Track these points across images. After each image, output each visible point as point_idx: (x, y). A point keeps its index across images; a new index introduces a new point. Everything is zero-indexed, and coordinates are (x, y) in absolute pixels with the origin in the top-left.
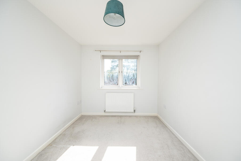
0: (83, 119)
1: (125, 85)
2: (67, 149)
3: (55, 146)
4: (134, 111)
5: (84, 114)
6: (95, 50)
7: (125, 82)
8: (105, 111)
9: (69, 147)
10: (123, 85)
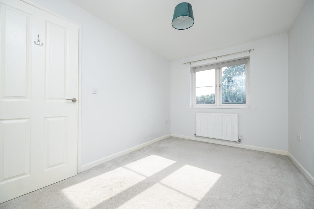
0: (170, 139)
1: (226, 103)
2: (149, 156)
3: (141, 151)
4: (239, 141)
5: (172, 135)
6: (184, 63)
7: (225, 99)
8: (195, 135)
9: (151, 155)
10: (222, 103)
